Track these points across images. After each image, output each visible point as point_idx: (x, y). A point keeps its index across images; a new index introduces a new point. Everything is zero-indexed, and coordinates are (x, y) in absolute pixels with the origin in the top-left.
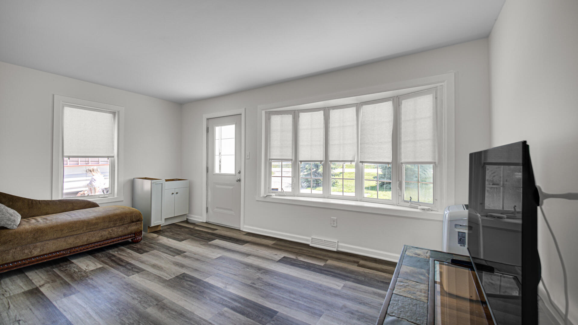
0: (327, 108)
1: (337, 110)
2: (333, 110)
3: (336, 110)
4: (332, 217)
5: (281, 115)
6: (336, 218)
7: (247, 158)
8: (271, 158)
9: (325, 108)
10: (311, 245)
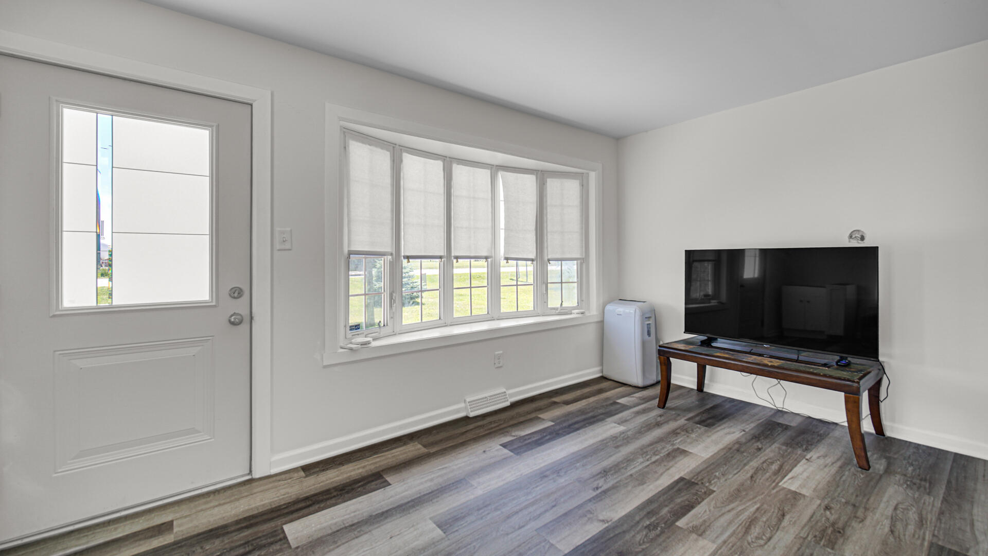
0: (448, 159)
1: (464, 167)
2: (458, 164)
3: (461, 166)
4: (497, 353)
5: (370, 145)
6: (501, 352)
7: (277, 246)
8: (353, 248)
9: (446, 157)
10: (472, 415)
